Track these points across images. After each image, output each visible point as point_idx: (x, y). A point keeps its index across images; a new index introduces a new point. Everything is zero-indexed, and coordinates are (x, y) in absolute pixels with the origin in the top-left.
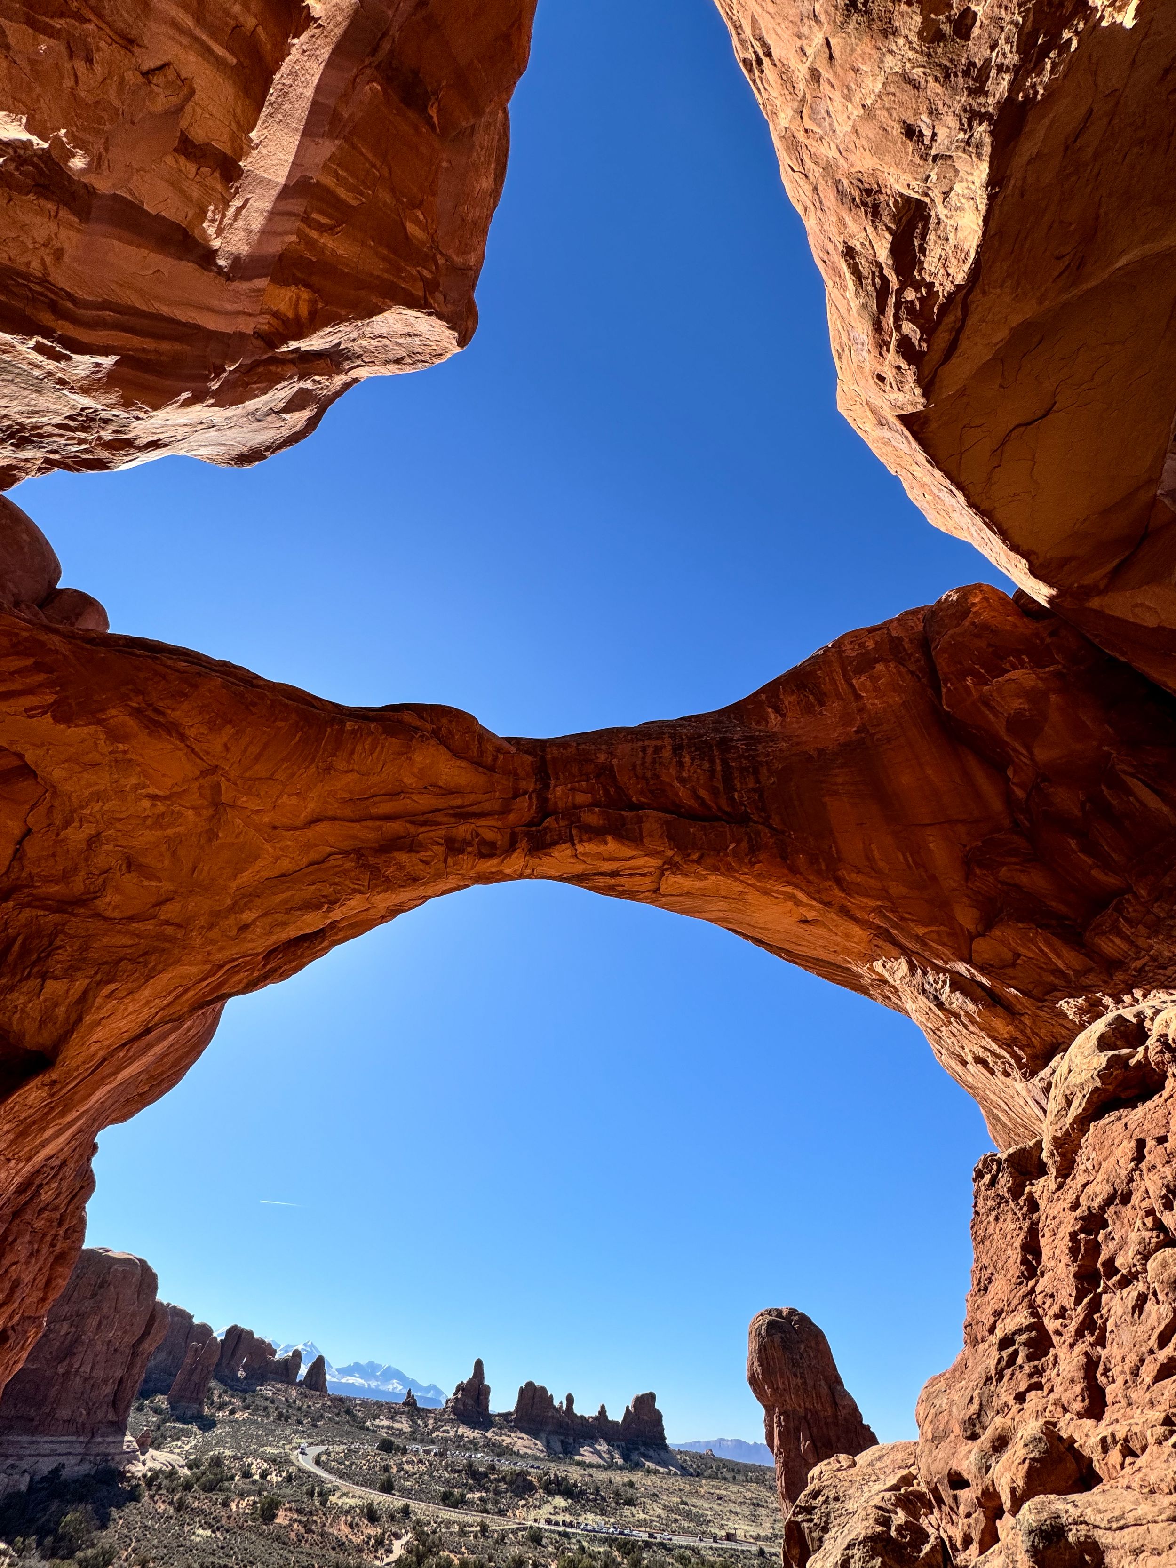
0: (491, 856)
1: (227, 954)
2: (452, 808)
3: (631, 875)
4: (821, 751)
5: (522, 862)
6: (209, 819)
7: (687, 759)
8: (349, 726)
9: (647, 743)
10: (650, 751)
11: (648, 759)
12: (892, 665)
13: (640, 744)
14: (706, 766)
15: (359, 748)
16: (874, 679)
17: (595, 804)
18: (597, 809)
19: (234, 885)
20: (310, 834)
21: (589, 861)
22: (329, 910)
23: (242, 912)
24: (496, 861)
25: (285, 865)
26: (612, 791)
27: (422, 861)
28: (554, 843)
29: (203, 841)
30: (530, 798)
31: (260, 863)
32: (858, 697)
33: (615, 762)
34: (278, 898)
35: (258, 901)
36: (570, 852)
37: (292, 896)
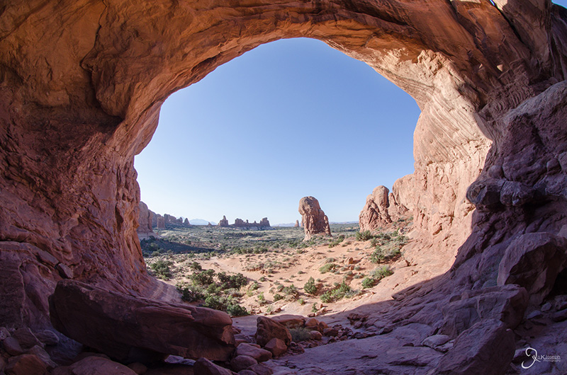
1: (178, 69)
3: (356, 37)
5: (309, 27)
17: (342, 8)
18: (344, 10)
19: (180, 37)
20: (213, 12)
21: (340, 28)
22: (221, 45)
23: (184, 48)
25: (202, 26)
26: (349, 5)
29: (167, 19)
31: (191, 26)
34: (199, 41)
35: (190, 44)
36: (333, 24)
37: (205, 41)
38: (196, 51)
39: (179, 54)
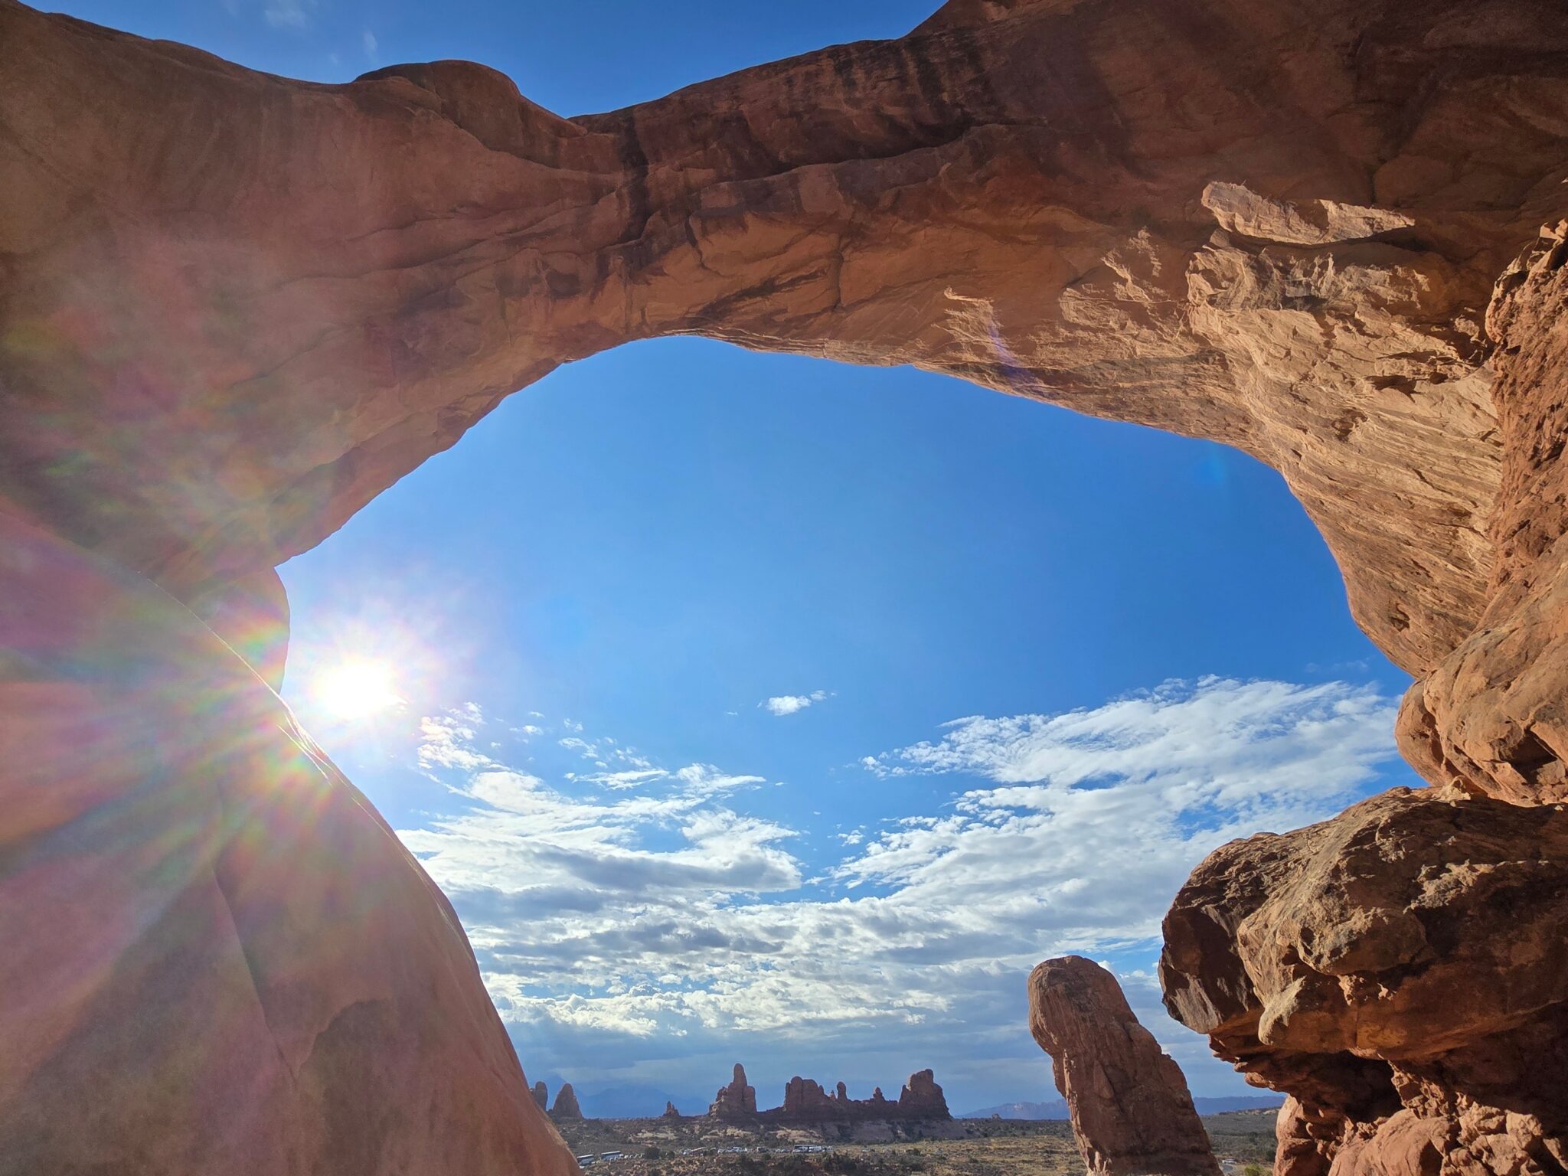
0: (571, 294)
2: (500, 234)
5: (624, 299)
7: (860, 76)
9: (792, 72)
10: (798, 80)
11: (797, 91)
13: (782, 76)
14: (892, 72)
15: (325, 141)
17: (721, 177)
18: (724, 185)
22: (345, 420)
24: (580, 301)
26: (746, 153)
27: (468, 321)
28: (665, 251)
30: (619, 196)
33: (744, 108)
36: (691, 260)
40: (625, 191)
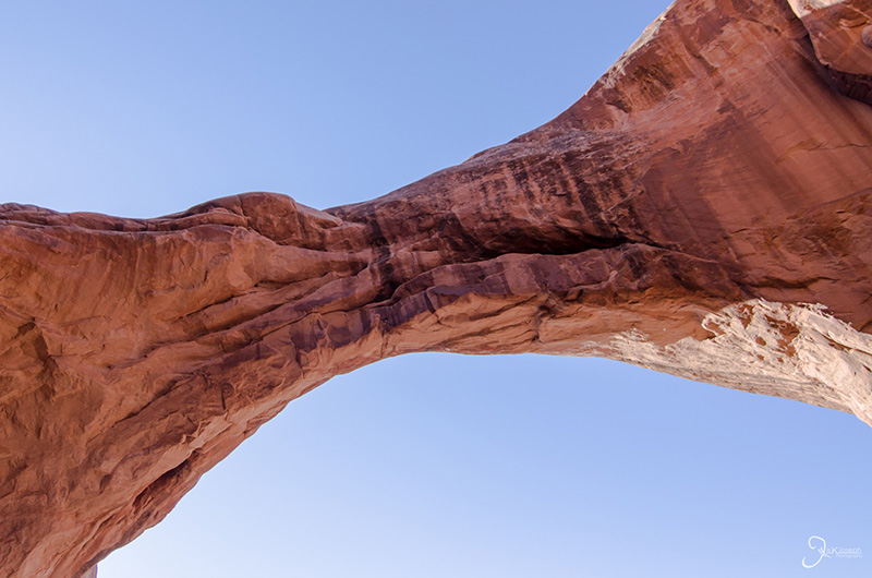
0: (345, 343)
1: (95, 511)
2: (290, 300)
3: (503, 329)
4: (685, 143)
5: (381, 341)
6: (40, 376)
7: (535, 188)
8: (160, 239)
9: (484, 179)
10: (490, 188)
11: (492, 198)
12: (743, 23)
13: (477, 182)
14: (560, 190)
15: (176, 261)
16: (724, 45)
17: (445, 261)
18: (448, 267)
19: (84, 439)
20: (147, 365)
21: (453, 324)
22: (189, 440)
23: (100, 464)
24: (352, 347)
25: (131, 403)
26: (460, 242)
27: (274, 366)
28: (411, 315)
29: (40, 400)
30: (372, 271)
31: (104, 409)
32: (712, 71)
33: (455, 210)
34: (133, 440)
35: (113, 449)
36: (431, 319)
37: (147, 435)
38: (130, 463)
39: (91, 479)
40: (376, 267)
